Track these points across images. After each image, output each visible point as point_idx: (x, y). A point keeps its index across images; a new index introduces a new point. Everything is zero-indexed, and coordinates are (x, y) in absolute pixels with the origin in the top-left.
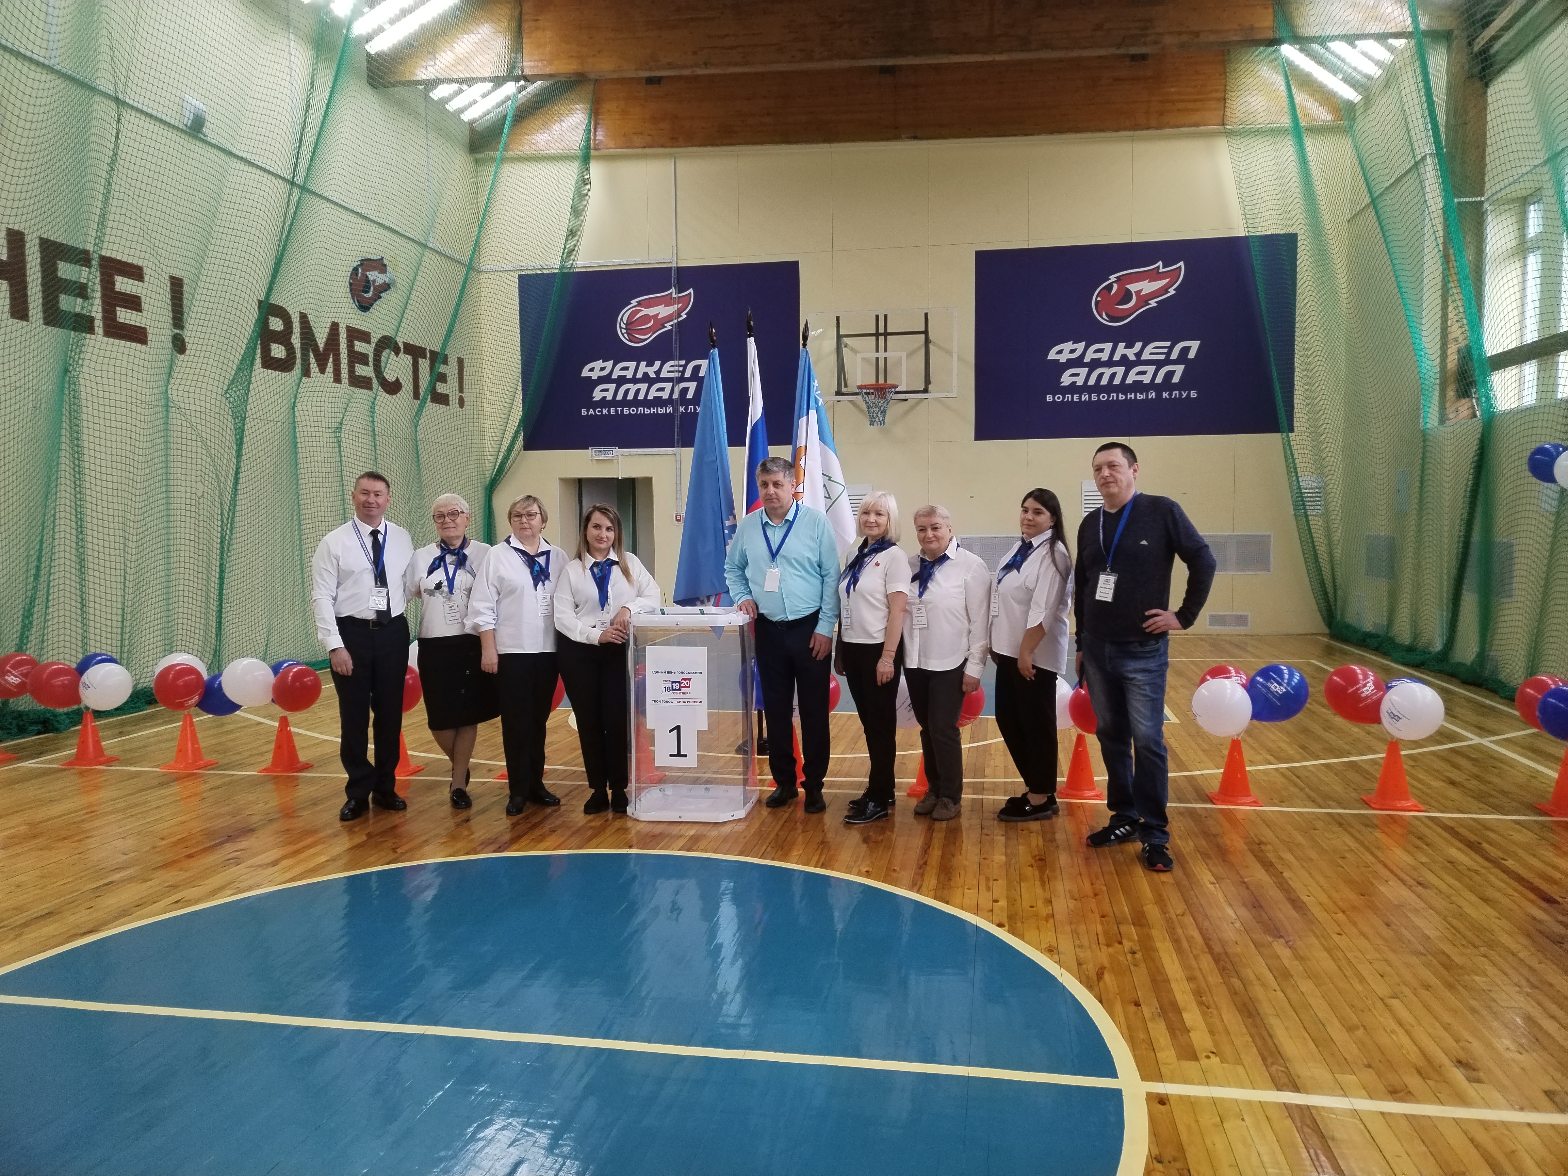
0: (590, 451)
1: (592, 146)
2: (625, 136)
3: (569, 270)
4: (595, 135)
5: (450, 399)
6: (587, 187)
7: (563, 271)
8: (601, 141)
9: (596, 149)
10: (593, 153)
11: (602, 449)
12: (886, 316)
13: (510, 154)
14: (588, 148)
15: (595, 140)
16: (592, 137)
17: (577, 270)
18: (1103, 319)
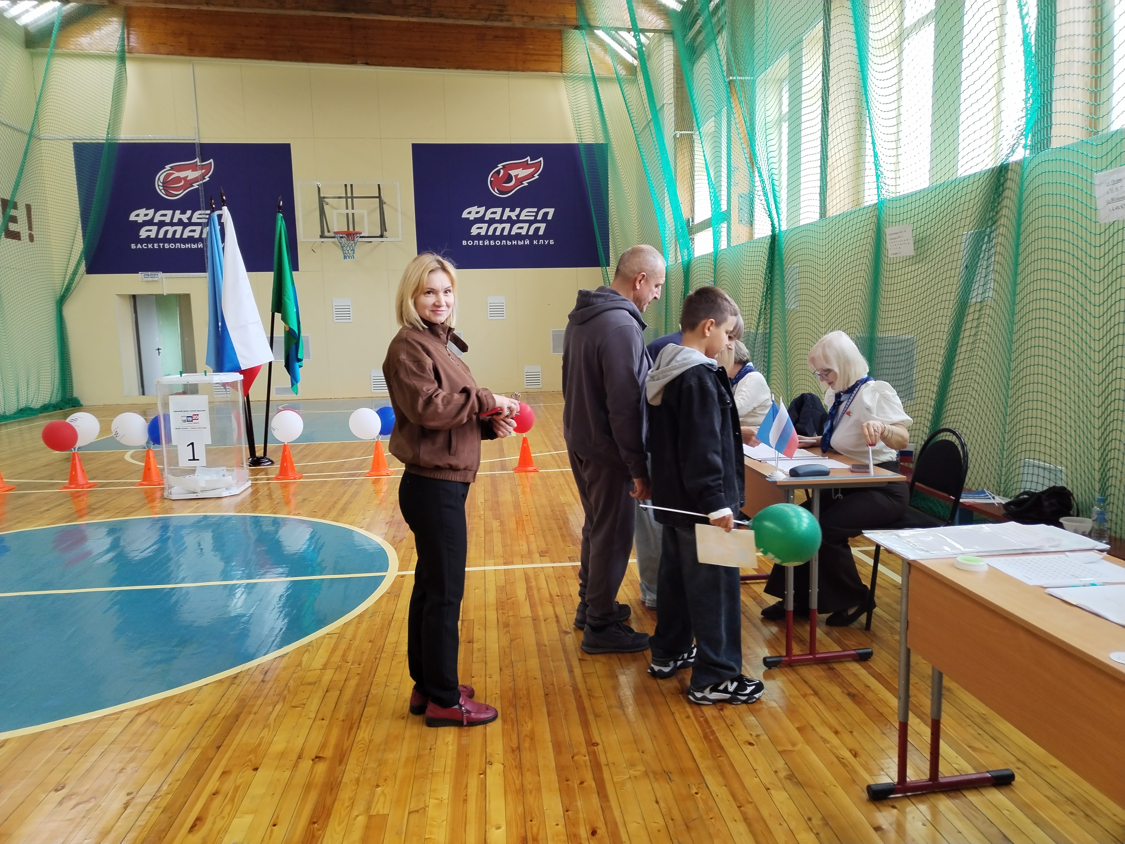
0: (140, 275)
1: (126, 50)
2: (152, 44)
3: (114, 141)
4: (129, 42)
5: (22, 235)
6: (125, 81)
7: (109, 141)
8: (133, 47)
9: (130, 53)
10: (127, 55)
11: (149, 273)
12: (352, 185)
13: (59, 51)
14: (123, 51)
15: (128, 45)
16: (126, 44)
17: (121, 142)
18: (496, 193)
